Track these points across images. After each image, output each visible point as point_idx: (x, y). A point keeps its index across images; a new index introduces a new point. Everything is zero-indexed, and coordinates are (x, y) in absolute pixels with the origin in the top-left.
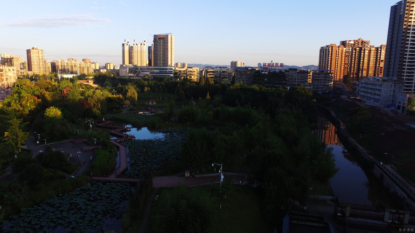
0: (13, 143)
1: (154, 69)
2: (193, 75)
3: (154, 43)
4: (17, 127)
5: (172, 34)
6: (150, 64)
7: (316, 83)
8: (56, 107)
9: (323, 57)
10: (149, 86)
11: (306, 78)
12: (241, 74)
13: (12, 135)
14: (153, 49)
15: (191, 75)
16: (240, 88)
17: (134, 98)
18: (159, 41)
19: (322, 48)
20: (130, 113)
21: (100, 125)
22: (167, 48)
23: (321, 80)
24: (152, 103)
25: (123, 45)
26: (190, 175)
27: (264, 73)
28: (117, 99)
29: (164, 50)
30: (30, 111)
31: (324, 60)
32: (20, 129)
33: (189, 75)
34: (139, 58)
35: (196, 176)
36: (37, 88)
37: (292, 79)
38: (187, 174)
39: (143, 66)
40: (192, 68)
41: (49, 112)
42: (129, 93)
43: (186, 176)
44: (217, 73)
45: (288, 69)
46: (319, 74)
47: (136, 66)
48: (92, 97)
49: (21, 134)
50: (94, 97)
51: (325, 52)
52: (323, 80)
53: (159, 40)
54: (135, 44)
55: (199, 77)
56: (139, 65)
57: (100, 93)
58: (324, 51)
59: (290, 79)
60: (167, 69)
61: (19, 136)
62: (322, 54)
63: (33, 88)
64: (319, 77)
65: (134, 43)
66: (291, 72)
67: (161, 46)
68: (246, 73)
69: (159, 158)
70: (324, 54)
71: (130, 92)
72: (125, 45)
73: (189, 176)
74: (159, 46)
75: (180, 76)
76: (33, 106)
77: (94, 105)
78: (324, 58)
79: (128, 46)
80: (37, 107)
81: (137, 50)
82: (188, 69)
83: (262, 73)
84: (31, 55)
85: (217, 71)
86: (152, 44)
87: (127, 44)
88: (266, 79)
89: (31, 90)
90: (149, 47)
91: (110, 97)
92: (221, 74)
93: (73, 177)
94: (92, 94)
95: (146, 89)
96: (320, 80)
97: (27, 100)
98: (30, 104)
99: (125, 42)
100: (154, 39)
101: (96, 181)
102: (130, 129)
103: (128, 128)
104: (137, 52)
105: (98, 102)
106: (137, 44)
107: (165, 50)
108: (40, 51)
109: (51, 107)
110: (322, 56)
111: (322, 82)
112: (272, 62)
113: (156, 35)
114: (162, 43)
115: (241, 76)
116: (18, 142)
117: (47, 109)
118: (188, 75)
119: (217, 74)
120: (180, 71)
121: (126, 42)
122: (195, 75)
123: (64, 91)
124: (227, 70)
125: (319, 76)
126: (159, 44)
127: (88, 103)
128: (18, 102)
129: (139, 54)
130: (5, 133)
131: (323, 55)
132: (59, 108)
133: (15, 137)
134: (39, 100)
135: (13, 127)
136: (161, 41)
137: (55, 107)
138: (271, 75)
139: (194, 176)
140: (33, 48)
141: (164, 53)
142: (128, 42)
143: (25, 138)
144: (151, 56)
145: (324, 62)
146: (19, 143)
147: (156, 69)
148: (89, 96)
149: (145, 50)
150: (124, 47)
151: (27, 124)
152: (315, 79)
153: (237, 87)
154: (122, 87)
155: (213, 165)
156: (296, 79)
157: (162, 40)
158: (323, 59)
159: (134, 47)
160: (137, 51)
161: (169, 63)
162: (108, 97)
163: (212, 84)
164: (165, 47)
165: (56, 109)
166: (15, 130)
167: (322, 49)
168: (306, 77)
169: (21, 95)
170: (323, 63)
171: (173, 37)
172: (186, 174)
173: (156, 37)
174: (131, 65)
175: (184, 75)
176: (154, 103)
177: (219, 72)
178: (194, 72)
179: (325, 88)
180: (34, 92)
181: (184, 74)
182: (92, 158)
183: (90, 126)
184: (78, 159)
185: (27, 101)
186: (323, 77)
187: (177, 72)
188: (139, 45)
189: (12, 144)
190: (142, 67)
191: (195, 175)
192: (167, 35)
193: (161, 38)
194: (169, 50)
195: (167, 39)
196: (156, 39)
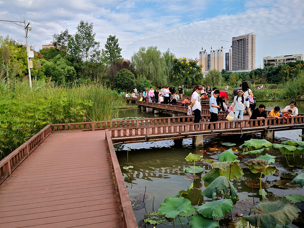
3: (232, 48)
5: (253, 34)
18: (238, 43)
22: (248, 50)
79: (206, 54)
82: (285, 57)
86: (230, 50)
90: (227, 54)
99: (202, 51)
100: (232, 43)
104: (214, 59)
106: (214, 51)
107: (245, 52)
114: (242, 45)
126: (238, 47)
129: (216, 61)
141: (243, 56)
142: (205, 50)
149: (222, 56)
150: (201, 55)
159: (211, 55)
161: (250, 66)
164: (245, 49)
192: (248, 36)
193: (240, 40)
194: (250, 51)
195: (247, 40)
196: (235, 41)
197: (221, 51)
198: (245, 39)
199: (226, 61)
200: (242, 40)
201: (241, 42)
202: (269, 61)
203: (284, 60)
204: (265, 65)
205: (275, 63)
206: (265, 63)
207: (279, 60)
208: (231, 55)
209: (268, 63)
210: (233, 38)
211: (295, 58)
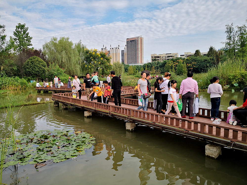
22: (138, 49)
53: (131, 42)
65: (111, 47)
86: (125, 48)
99: (104, 47)
104: (113, 54)
106: (113, 49)
129: (115, 56)
141: (135, 53)
159: (111, 51)
161: (140, 61)
192: (138, 38)
193: (133, 41)
194: (140, 50)
195: (138, 41)
196: (129, 41)
197: (118, 48)
198: (136, 40)
199: (122, 57)
200: (134, 40)
201: (133, 42)
202: (155, 57)
203: (166, 57)
204: (153, 60)
205: (160, 59)
206: (152, 59)
207: (162, 57)
208: (125, 52)
209: (155, 58)
210: (127, 39)
211: (173, 55)
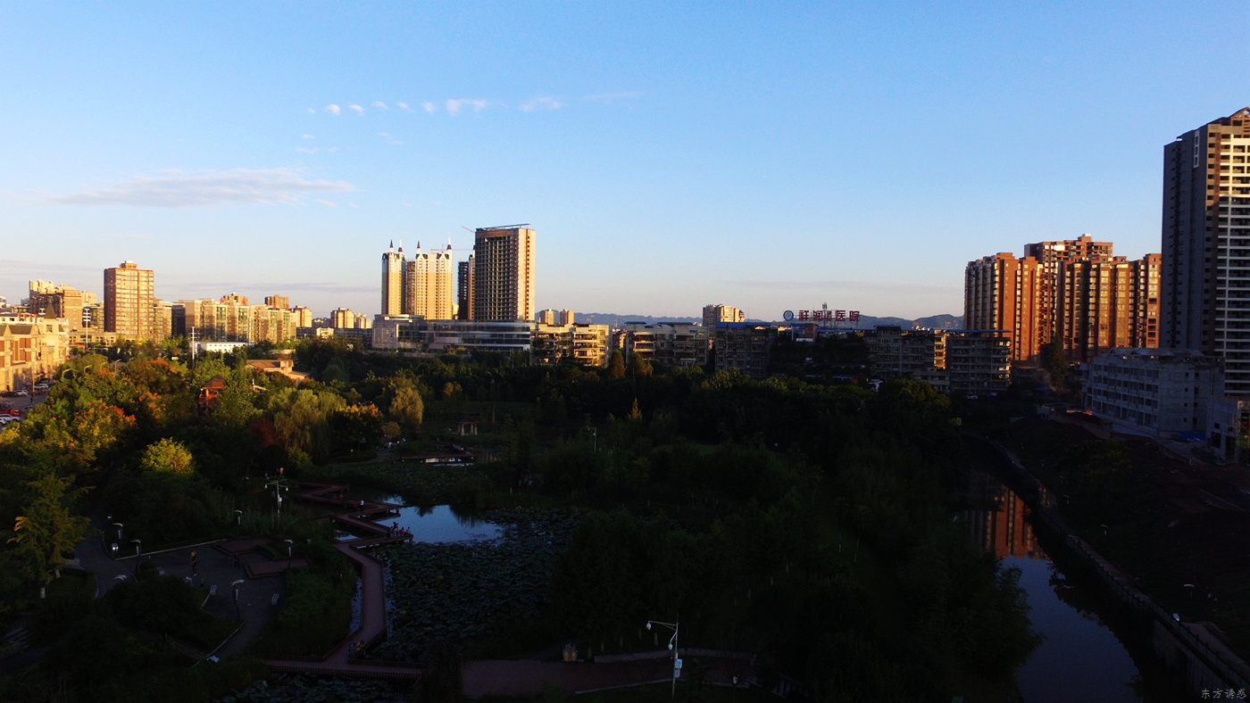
0: (39, 552)
1: (475, 328)
2: (591, 346)
3: (476, 253)
4: (55, 501)
5: (529, 227)
6: (463, 312)
7: (959, 368)
8: (177, 440)
9: (977, 292)
10: (458, 379)
11: (928, 355)
12: (735, 345)
13: (37, 525)
14: (471, 271)
15: (585, 346)
16: (731, 385)
17: (414, 414)
18: (491, 247)
19: (972, 264)
20: (400, 460)
21: (309, 495)
22: (516, 268)
23: (973, 359)
24: (465, 432)
25: (386, 257)
26: (578, 657)
27: (801, 340)
28: (361, 419)
29: (504, 273)
30: (97, 452)
31: (980, 301)
32: (63, 508)
33: (580, 347)
34: (432, 297)
35: (597, 659)
36: (126, 384)
37: (886, 357)
38: (570, 655)
39: (442, 318)
40: (587, 326)
41: (157, 455)
42: (399, 400)
43: (566, 659)
44: (663, 341)
45: (872, 328)
46: (967, 343)
47: (421, 319)
48: (287, 411)
49: (65, 522)
50: (292, 412)
51: (981, 276)
52: (978, 358)
53: (492, 243)
54: (421, 256)
55: (608, 353)
56: (431, 316)
57: (311, 399)
58: (977, 273)
59: (881, 356)
60: (513, 329)
61: (59, 529)
62: (973, 283)
63: (113, 383)
64: (967, 351)
65: (419, 251)
66: (883, 336)
67: (496, 260)
68: (750, 341)
69: (482, 600)
70: (980, 282)
71: (402, 398)
72: (391, 257)
73: (574, 659)
74: (491, 260)
75: (552, 351)
76: (109, 437)
77: (293, 436)
78: (980, 295)
79: (401, 260)
80: (122, 438)
81: (425, 272)
82: (575, 330)
83: (797, 339)
84: (115, 286)
85: (664, 335)
86: (471, 256)
87: (398, 256)
88: (808, 359)
89: (108, 389)
90: (462, 265)
91: (343, 412)
92: (673, 345)
93: (216, 659)
94: (286, 401)
95: (449, 388)
96: (970, 360)
97: (91, 417)
98: (100, 428)
99: (392, 250)
100: (476, 240)
101: (285, 675)
102: (398, 512)
103: (393, 506)
104: (425, 278)
105: (304, 425)
106: (425, 256)
107: (508, 273)
108: (141, 273)
109: (164, 442)
110: (974, 288)
111: (978, 366)
112: (825, 306)
113: (481, 229)
114: (500, 251)
115: (735, 350)
116: (53, 547)
117: (152, 447)
118: (576, 347)
119: (663, 345)
120: (551, 335)
121: (394, 250)
122: (596, 347)
123: (204, 391)
124: (691, 331)
125: (966, 347)
126: (491, 256)
127: (275, 429)
128: (66, 425)
129: (432, 284)
130: (18, 519)
131: (977, 286)
132: (186, 444)
133: (46, 533)
134: (128, 419)
135: (42, 500)
136: (496, 247)
137: (173, 441)
138: (822, 346)
139: (592, 660)
140: (123, 266)
141: (504, 282)
142: (400, 250)
143: (77, 536)
144: (467, 289)
145: (980, 307)
146: (58, 549)
147: (481, 328)
148: (278, 408)
149: (449, 272)
150: (388, 262)
151: (87, 491)
152: (956, 358)
153: (722, 382)
154: (378, 381)
155: (649, 626)
156: (898, 356)
157: (500, 243)
158: (977, 298)
159: (418, 265)
160: (425, 275)
161: (521, 312)
162: (335, 411)
163: (648, 375)
164: (508, 264)
165: (176, 445)
166: (48, 510)
167: (974, 269)
168: (930, 353)
169: (77, 403)
170: (976, 310)
171: (532, 234)
172: (566, 654)
173: (481, 235)
174: (407, 316)
175: (565, 348)
176: (472, 431)
177: (667, 338)
178: (594, 337)
179: (986, 384)
180: (115, 394)
181: (564, 343)
182: (278, 601)
183: (277, 499)
184: (235, 601)
185: (93, 422)
186: (979, 350)
187: (542, 339)
188: (432, 258)
189: (35, 554)
190: (438, 324)
191: (595, 658)
192: (515, 230)
193: (497, 238)
194: (521, 272)
195: (515, 240)
196: (484, 239)
197: (447, 256)
198: (509, 237)
199: (460, 285)
200: (500, 238)
201: (498, 244)
207: (564, 335)
208: (473, 269)
210: (478, 230)
